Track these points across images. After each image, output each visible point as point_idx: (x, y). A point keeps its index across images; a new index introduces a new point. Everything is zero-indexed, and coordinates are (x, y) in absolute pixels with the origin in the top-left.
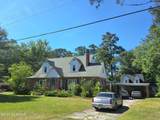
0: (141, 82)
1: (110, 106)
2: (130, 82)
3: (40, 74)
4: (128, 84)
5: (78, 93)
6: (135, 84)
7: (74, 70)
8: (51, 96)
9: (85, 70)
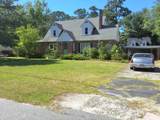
0: (148, 44)
2: (137, 44)
4: (135, 47)
7: (86, 33)
8: (67, 59)
9: (98, 33)
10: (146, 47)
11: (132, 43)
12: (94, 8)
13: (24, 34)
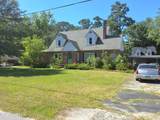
4: (140, 56)
6: (147, 56)
7: (91, 43)
9: (102, 43)
10: (151, 56)
11: (136, 53)
12: (98, 18)
13: (30, 45)
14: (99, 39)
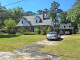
0: (70, 27)
1: (54, 38)
3: (20, 24)
4: (64, 28)
5: (39, 33)
6: (67, 28)
7: (37, 22)
8: (26, 34)
9: (42, 22)
12: (46, 9)
14: (41, 20)
